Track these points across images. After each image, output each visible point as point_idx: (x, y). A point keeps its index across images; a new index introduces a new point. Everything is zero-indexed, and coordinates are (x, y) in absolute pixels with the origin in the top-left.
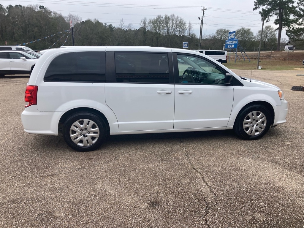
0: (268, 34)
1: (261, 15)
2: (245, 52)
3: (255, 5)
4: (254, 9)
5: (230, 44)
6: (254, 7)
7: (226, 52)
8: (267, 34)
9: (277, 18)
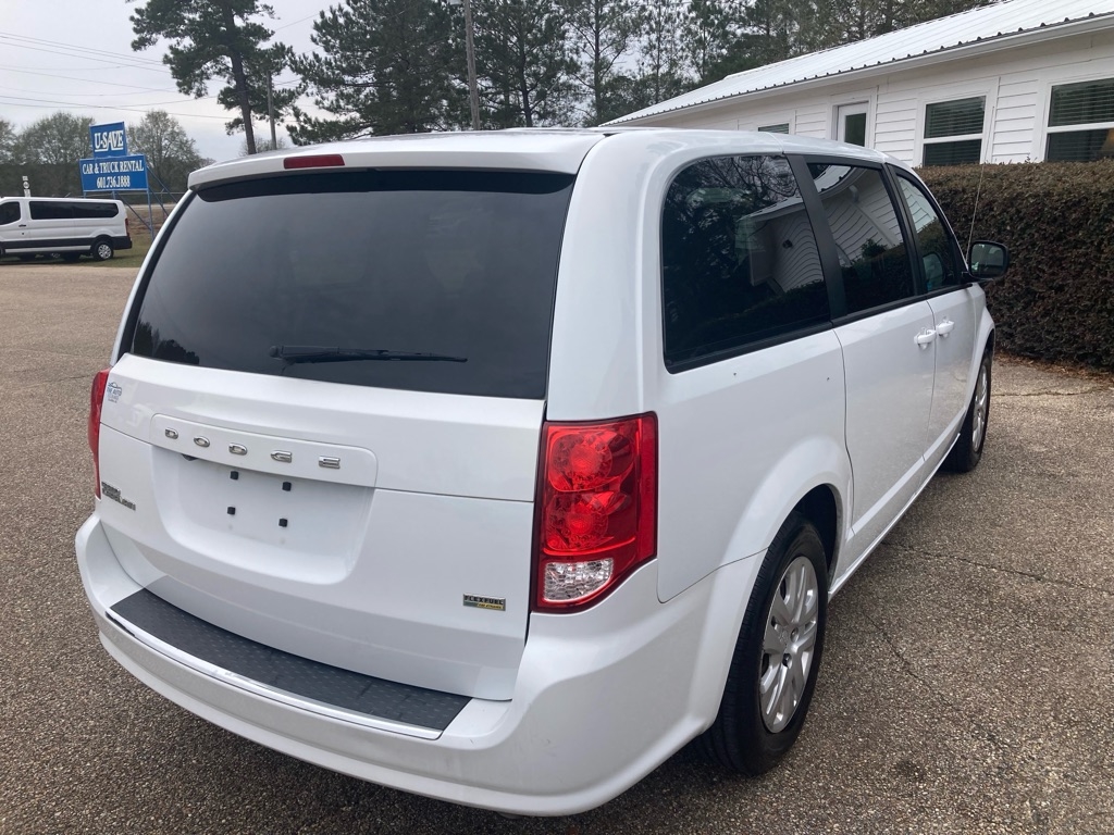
0: (165, 142)
1: (172, 68)
2: (133, 207)
3: (135, 30)
4: (137, 45)
5: (106, 175)
6: (136, 37)
7: (119, 203)
8: (160, 140)
9: (227, 85)
